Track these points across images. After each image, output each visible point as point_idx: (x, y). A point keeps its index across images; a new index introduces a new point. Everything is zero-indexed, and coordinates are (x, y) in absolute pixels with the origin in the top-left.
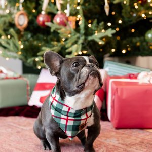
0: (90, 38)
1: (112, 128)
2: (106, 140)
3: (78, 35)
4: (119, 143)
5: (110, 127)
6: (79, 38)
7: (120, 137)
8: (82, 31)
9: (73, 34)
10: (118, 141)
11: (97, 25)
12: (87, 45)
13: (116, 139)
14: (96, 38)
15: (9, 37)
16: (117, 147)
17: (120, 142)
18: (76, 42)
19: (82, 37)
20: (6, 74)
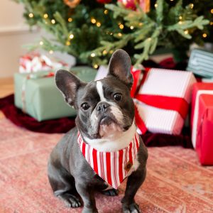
0: (170, 28)
1: (196, 163)
2: (187, 187)
3: (153, 24)
4: (205, 194)
5: (194, 160)
6: (154, 28)
7: (208, 180)
8: (160, 18)
9: (146, 22)
10: (204, 189)
11: (182, 9)
12: (167, 37)
13: (201, 186)
14: (180, 29)
15: (53, 21)
16: (202, 201)
17: (207, 192)
18: (150, 35)
19: (158, 26)
20: (51, 67)
